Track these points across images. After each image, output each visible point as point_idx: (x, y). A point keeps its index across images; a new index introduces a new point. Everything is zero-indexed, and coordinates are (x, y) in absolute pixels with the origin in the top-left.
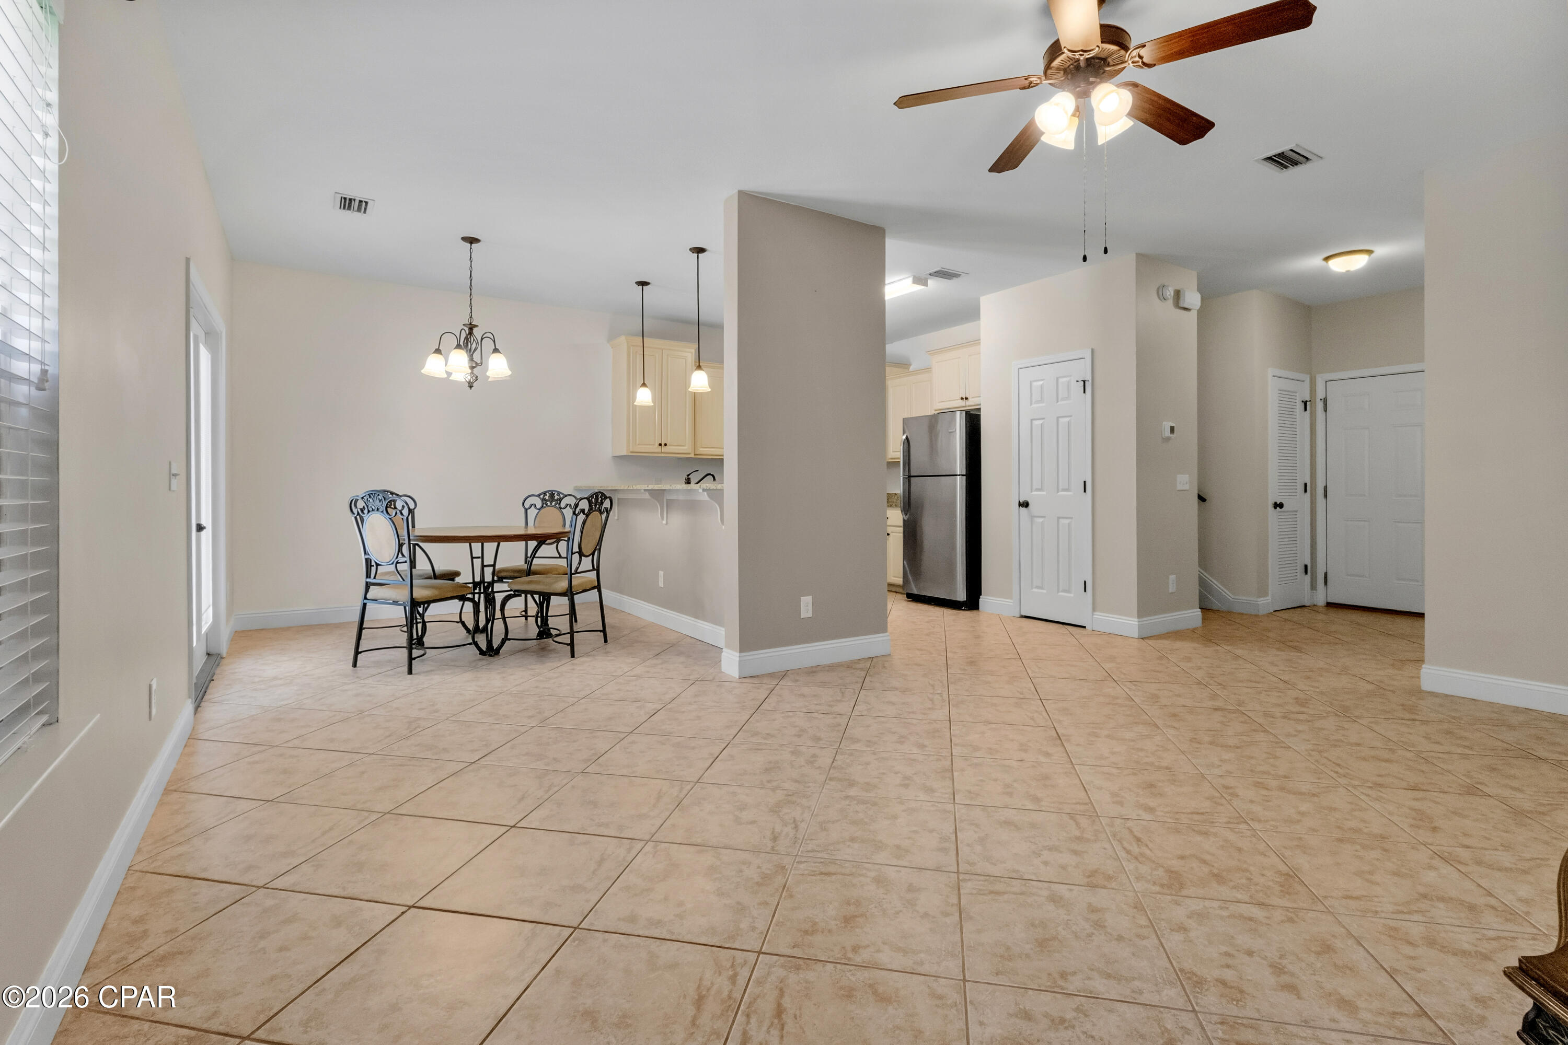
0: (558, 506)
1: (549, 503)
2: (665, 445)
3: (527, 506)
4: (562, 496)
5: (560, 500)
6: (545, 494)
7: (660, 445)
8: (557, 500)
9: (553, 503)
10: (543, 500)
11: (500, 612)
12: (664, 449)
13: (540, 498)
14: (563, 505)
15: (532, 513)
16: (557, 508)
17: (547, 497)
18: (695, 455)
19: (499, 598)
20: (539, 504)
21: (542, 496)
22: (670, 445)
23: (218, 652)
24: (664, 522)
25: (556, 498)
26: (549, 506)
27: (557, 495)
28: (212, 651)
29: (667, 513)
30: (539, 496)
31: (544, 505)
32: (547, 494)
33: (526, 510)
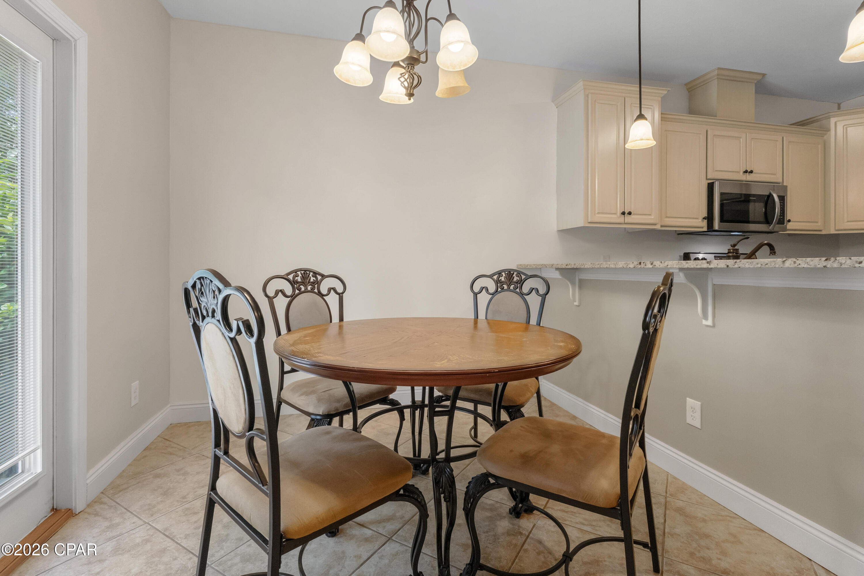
0: (518, 290)
1: (505, 287)
2: (630, 213)
3: (476, 289)
4: (523, 277)
5: (521, 282)
6: (499, 273)
7: (623, 213)
8: (517, 282)
9: (512, 287)
10: (498, 282)
11: (463, 512)
12: (629, 219)
13: (493, 280)
14: (526, 289)
15: (484, 299)
16: (517, 293)
17: (503, 279)
18: (661, 226)
19: (461, 487)
20: (492, 288)
21: (495, 277)
22: (634, 214)
23: (70, 508)
24: (709, 322)
25: (515, 279)
26: (506, 290)
27: (517, 276)
28: (62, 505)
29: (714, 308)
30: (491, 276)
31: (499, 289)
32: (503, 274)
33: (476, 295)
